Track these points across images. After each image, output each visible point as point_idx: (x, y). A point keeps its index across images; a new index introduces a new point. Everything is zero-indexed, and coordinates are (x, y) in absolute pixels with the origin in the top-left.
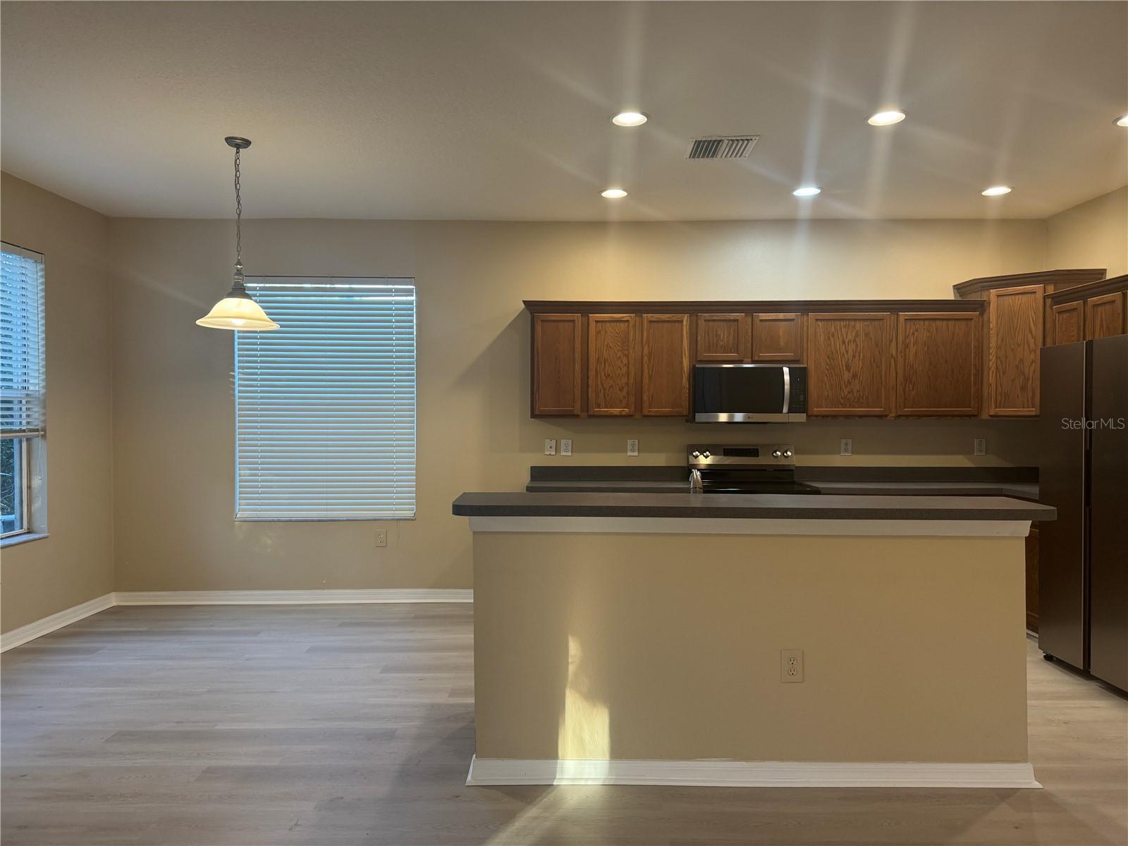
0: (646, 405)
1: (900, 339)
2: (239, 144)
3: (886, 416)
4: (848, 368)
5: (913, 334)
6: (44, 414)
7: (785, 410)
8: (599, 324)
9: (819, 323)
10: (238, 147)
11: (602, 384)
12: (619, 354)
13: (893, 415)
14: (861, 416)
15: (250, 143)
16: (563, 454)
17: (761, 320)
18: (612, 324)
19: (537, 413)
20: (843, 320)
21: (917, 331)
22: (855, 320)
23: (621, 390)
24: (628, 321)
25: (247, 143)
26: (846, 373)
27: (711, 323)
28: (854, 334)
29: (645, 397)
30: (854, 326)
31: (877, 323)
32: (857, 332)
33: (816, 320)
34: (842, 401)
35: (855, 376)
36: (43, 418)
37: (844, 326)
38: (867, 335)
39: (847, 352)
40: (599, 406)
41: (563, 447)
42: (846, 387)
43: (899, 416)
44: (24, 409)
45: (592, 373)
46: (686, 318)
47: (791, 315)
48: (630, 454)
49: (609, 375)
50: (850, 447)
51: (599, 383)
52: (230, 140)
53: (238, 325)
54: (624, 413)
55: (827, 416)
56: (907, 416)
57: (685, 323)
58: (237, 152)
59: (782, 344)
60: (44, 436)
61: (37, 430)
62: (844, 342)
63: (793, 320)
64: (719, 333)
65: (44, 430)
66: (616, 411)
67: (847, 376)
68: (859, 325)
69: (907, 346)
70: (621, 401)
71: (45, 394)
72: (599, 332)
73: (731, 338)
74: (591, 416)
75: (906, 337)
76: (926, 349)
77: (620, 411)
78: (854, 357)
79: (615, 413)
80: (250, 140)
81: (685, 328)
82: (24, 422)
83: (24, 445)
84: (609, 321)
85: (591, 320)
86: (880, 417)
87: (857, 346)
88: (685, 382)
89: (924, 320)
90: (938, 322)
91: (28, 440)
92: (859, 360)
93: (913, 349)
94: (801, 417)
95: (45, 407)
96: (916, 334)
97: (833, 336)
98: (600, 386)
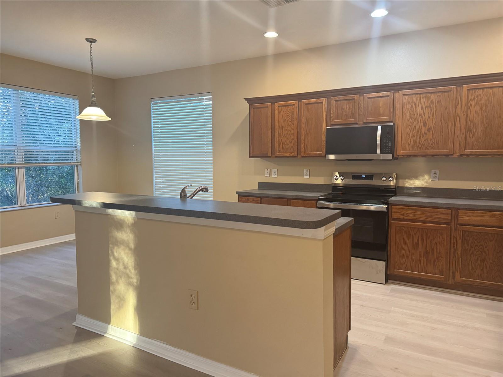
0: (303, 150)
1: (463, 104)
2: (91, 41)
3: (452, 155)
4: (425, 124)
5: (474, 99)
6: (81, 157)
7: (379, 151)
8: (280, 108)
9: (406, 97)
10: (91, 42)
11: (281, 140)
12: (290, 123)
13: (457, 154)
14: (433, 156)
15: (96, 41)
16: (273, 176)
17: (368, 98)
18: (287, 107)
19: (251, 155)
20: (422, 93)
21: (477, 96)
22: (431, 93)
23: (291, 142)
24: (294, 105)
25: (94, 41)
26: (423, 128)
27: (339, 102)
28: (429, 102)
29: (302, 146)
30: (430, 98)
31: (446, 93)
32: (432, 101)
33: (404, 95)
34: (420, 146)
35: (429, 130)
36: (80, 158)
37: (423, 98)
38: (438, 102)
39: (424, 114)
40: (280, 151)
41: (273, 173)
42: (423, 137)
43: (461, 155)
44: (75, 154)
45: (276, 135)
46: (324, 100)
47: (388, 93)
48: (305, 177)
49: (285, 135)
50: (437, 175)
51: (280, 139)
52: (88, 40)
53: (94, 118)
54: (291, 155)
55: (410, 156)
56: (468, 155)
57: (324, 103)
58: (91, 45)
59: (381, 112)
60: (81, 165)
61: (79, 163)
62: (422, 108)
63: (388, 96)
64: (343, 107)
65: (81, 163)
66: (287, 154)
67: (424, 130)
68: (433, 96)
69: (468, 107)
70: (290, 149)
71: (80, 149)
72: (280, 112)
73: (351, 110)
74: (276, 157)
75: (468, 101)
76: (484, 109)
77: (290, 154)
78: (429, 117)
79: (288, 155)
80: (96, 39)
81: (324, 106)
82: (75, 160)
83: (76, 168)
84: (285, 106)
85: (276, 106)
86: (447, 156)
87: (431, 110)
88: (324, 138)
89: (483, 88)
90: (494, 89)
91: (77, 166)
92: (433, 119)
93: (473, 109)
94: (390, 156)
95: (81, 154)
96: (476, 98)
97: (415, 104)
98: (280, 141)
